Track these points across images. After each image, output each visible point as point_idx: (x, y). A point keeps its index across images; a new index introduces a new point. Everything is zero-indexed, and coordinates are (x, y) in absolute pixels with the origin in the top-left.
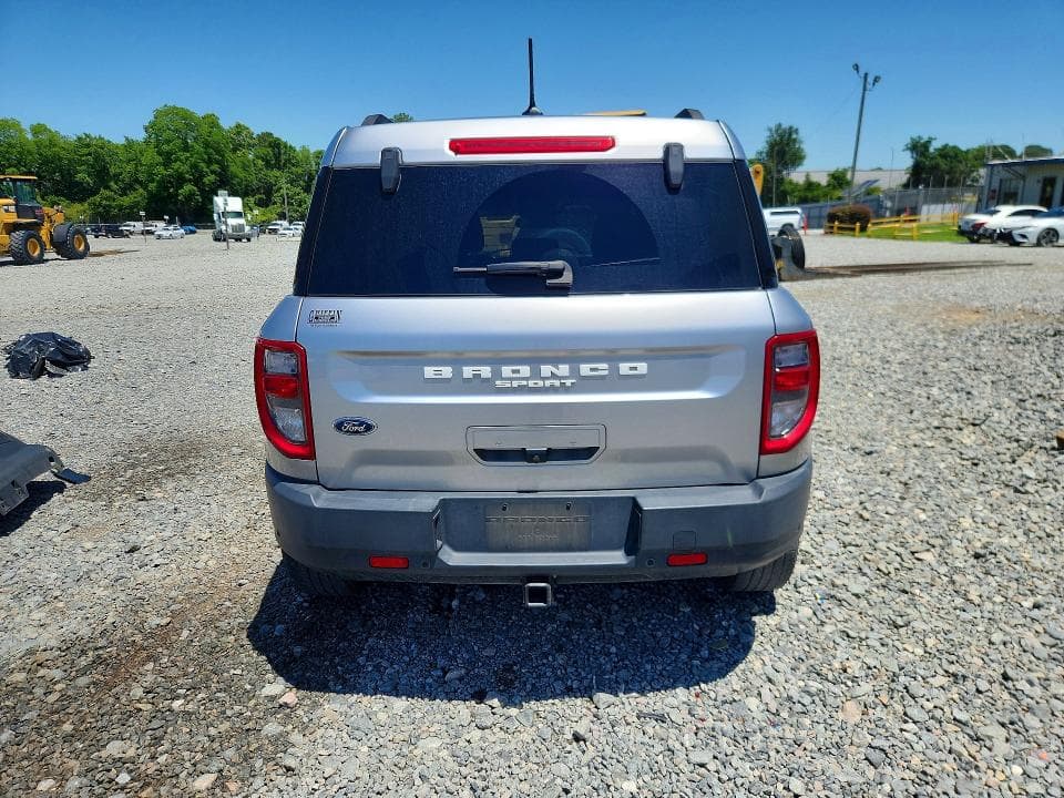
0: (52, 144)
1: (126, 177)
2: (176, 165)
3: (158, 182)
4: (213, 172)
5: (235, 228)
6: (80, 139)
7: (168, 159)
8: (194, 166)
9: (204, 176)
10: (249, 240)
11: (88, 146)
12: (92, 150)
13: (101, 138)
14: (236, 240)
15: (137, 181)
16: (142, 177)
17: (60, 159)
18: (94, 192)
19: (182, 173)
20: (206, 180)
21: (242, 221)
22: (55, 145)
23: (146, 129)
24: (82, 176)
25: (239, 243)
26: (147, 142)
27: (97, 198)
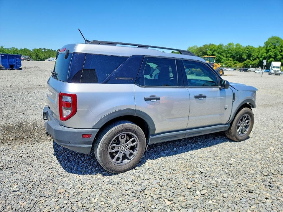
0: (239, 48)
1: (255, 56)
2: (269, 53)
3: (263, 58)
4: (281, 55)
5: (275, 71)
6: (247, 47)
7: (268, 51)
8: (276, 53)
9: (277, 56)
10: (279, 75)
11: (248, 48)
12: (248, 49)
13: (252, 46)
14: (276, 75)
15: (258, 57)
16: (259, 56)
17: (240, 52)
18: (245, 60)
19: (271, 55)
20: (278, 57)
21: (279, 69)
22: (240, 48)
23: (265, 43)
24: (244, 56)
25: (276, 76)
26: (264, 47)
27: (245, 62)
